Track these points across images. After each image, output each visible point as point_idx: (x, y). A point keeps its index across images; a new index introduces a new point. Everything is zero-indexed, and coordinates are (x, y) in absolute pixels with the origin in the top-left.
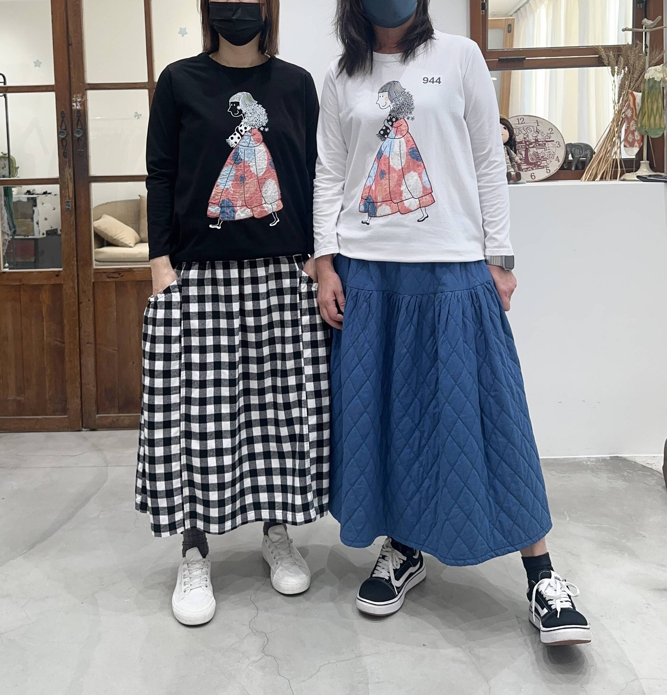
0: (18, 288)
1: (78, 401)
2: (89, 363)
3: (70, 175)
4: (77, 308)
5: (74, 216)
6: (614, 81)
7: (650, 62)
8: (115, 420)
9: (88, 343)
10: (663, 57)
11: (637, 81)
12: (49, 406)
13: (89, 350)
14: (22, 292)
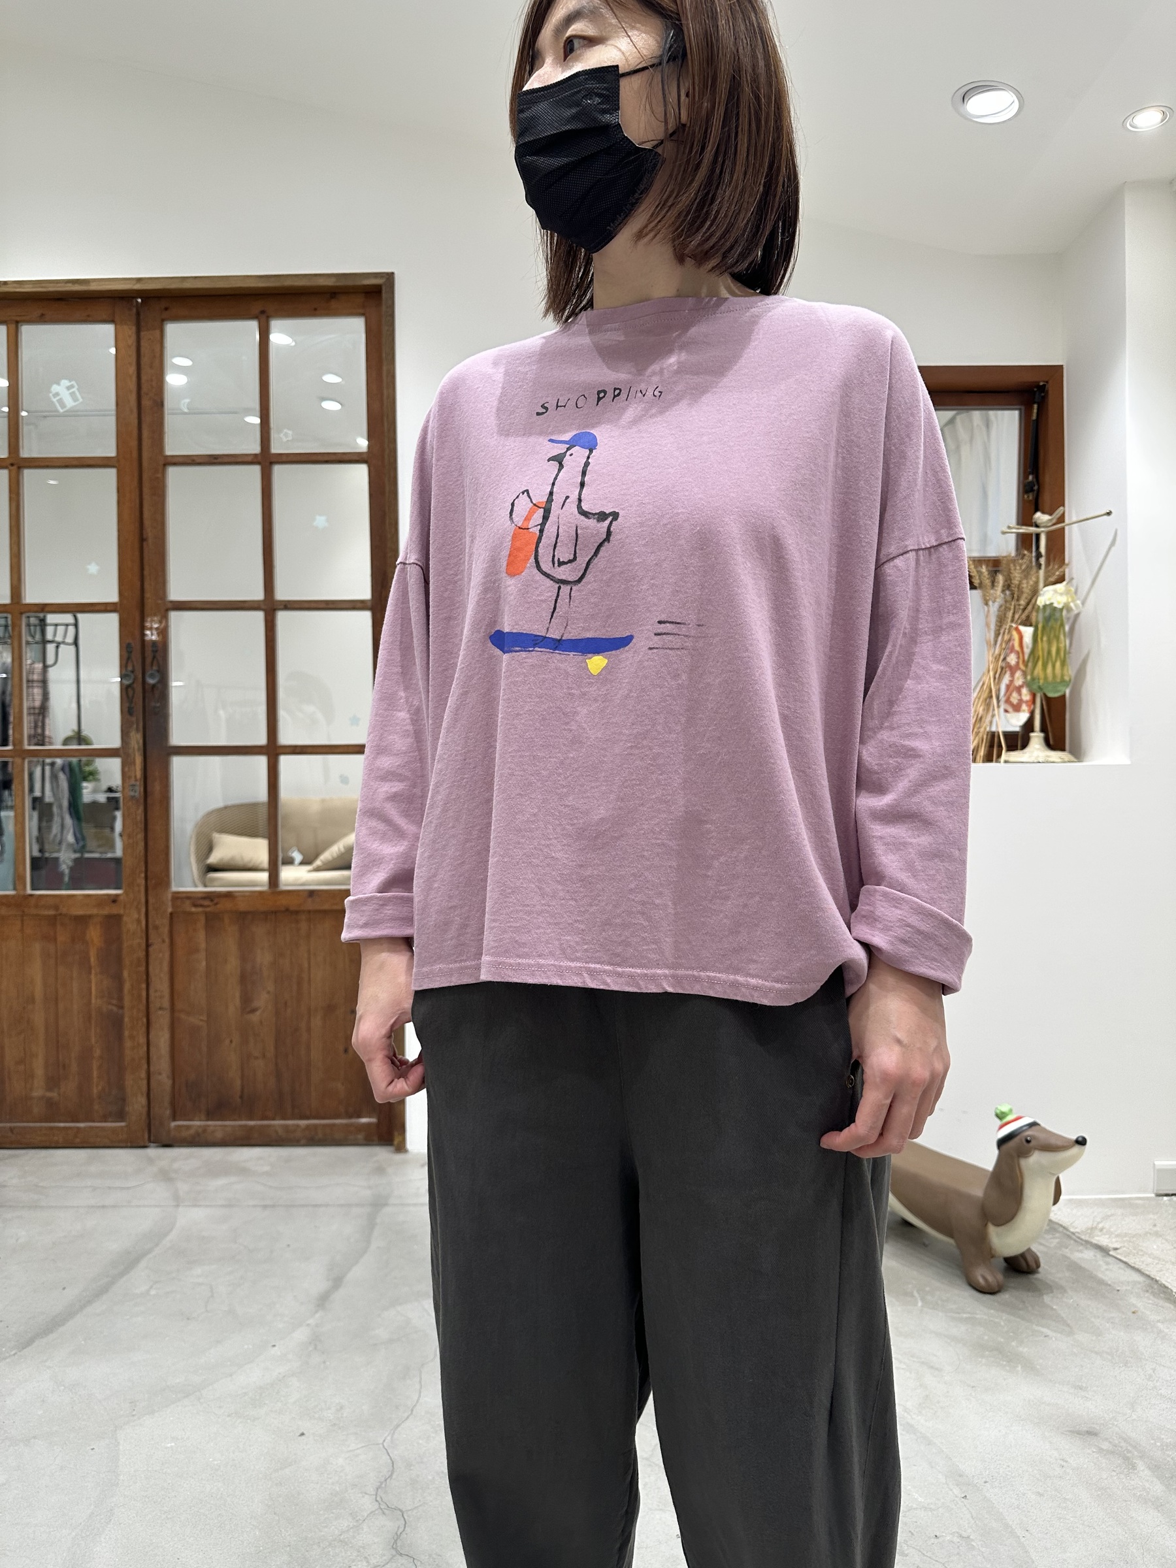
0: (53, 921)
1: (143, 1100)
2: (162, 1040)
3: (138, 743)
4: (144, 953)
5: (141, 809)
6: (988, 611)
7: (1046, 579)
8: (200, 1130)
9: (161, 1008)
10: (1064, 575)
11: (1024, 609)
12: (96, 1107)
13: (162, 1020)
14: (59, 927)
